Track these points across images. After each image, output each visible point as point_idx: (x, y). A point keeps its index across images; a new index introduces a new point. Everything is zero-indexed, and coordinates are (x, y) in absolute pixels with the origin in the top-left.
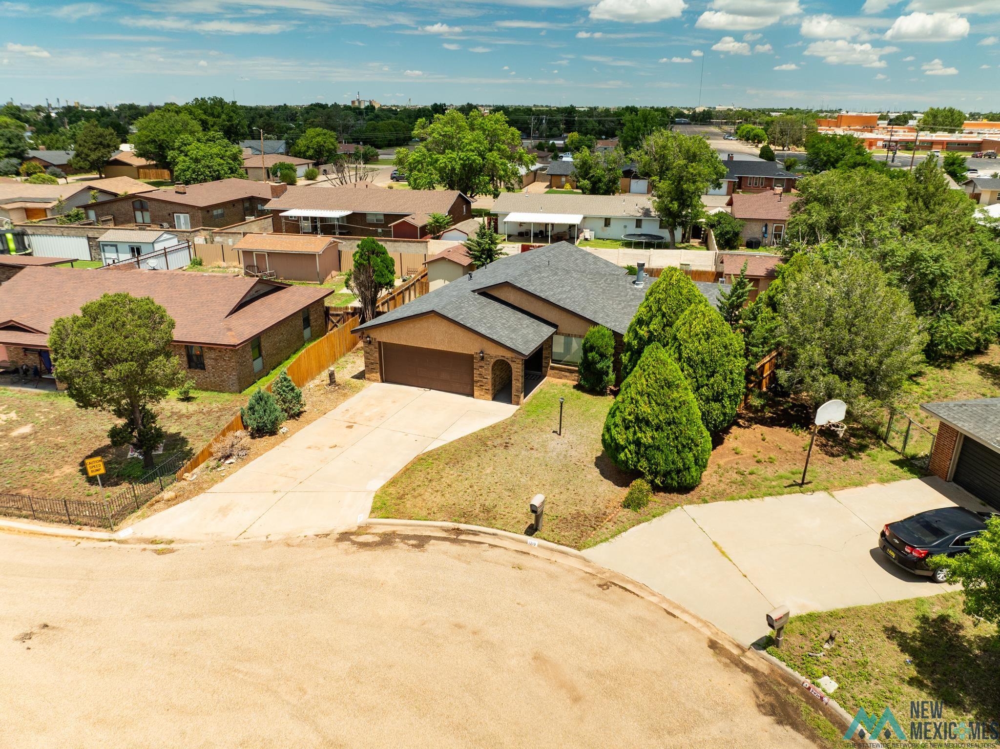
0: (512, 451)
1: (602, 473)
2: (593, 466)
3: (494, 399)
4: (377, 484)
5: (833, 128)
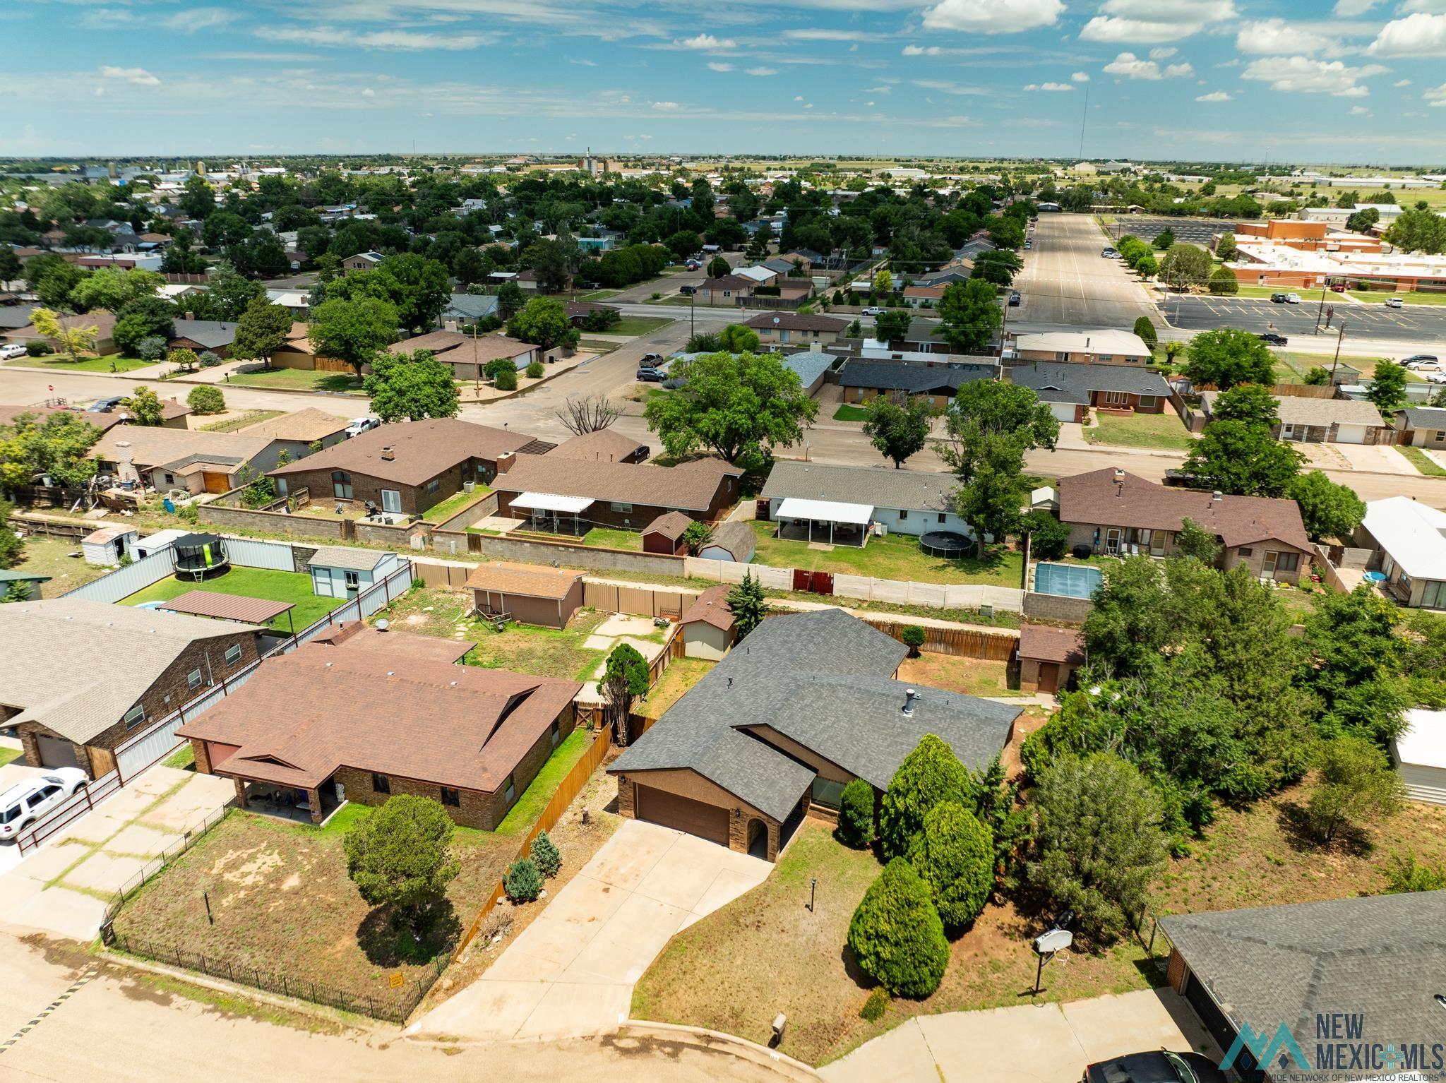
0: (764, 934)
1: (847, 970)
2: (839, 958)
3: (750, 852)
4: (635, 975)
5: (1261, 239)
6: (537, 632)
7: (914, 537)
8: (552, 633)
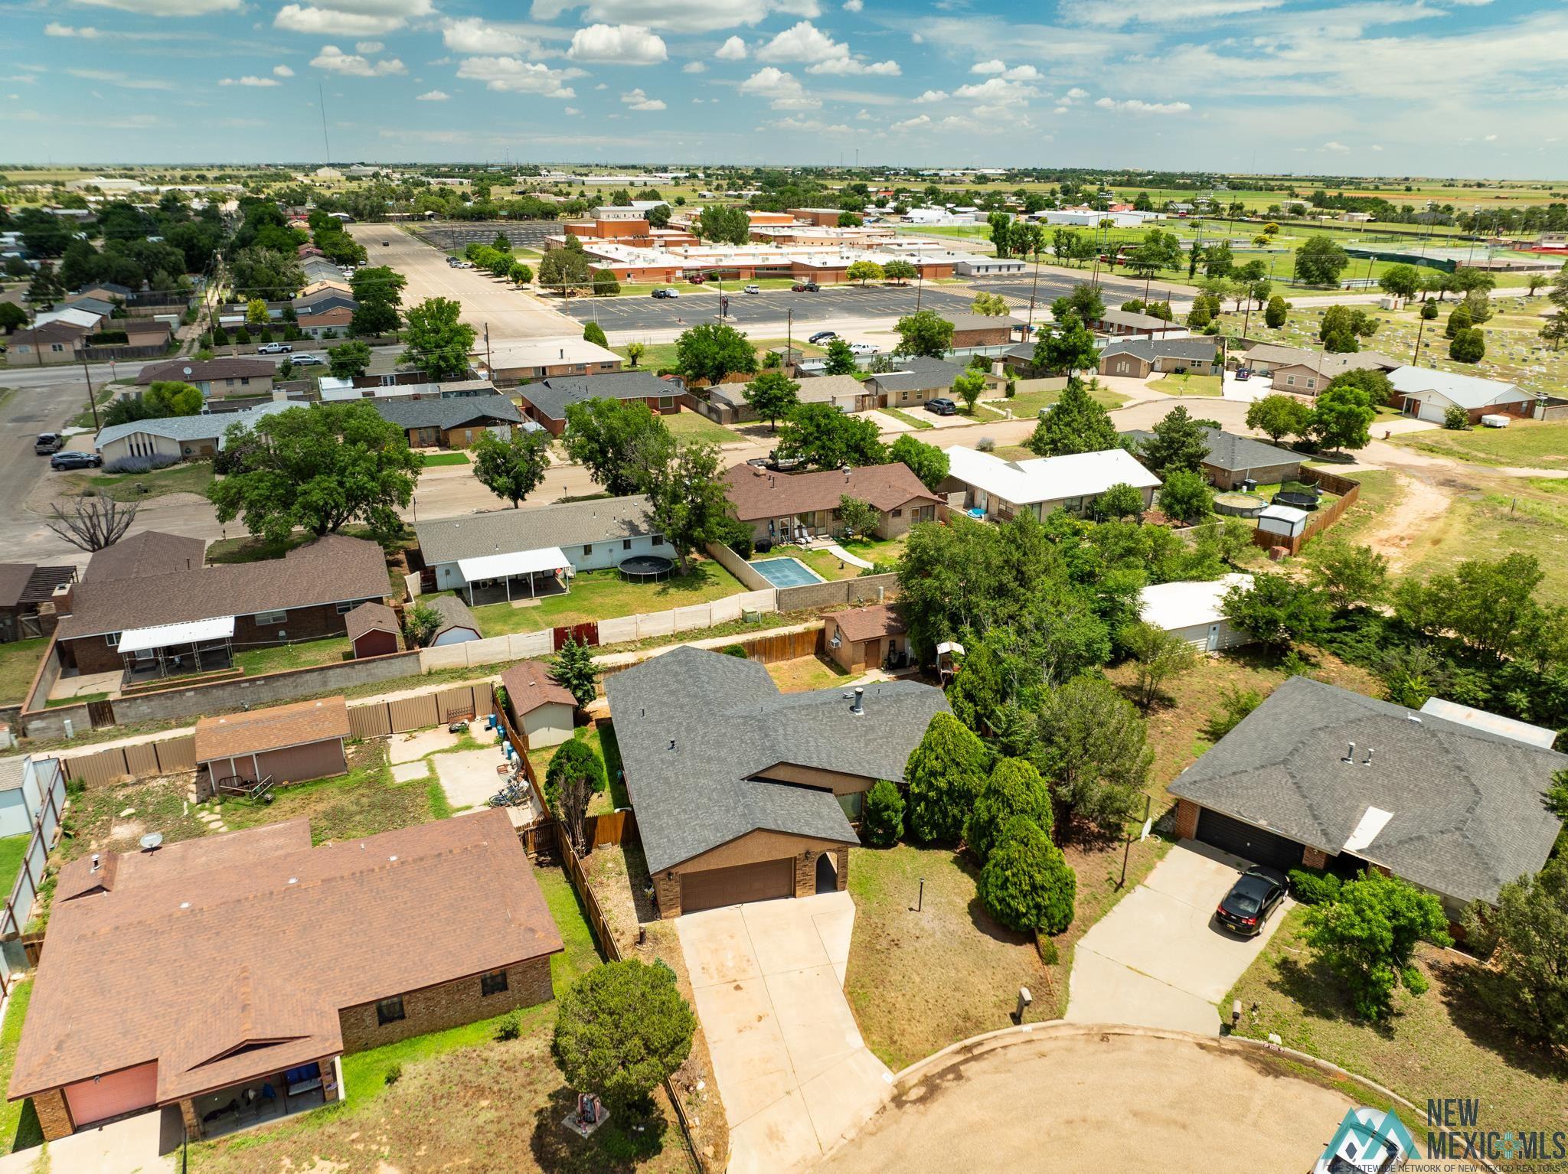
3: (818, 891)
5: (594, 239)
6: (319, 787)
7: (605, 571)
8: (338, 782)
